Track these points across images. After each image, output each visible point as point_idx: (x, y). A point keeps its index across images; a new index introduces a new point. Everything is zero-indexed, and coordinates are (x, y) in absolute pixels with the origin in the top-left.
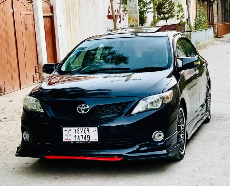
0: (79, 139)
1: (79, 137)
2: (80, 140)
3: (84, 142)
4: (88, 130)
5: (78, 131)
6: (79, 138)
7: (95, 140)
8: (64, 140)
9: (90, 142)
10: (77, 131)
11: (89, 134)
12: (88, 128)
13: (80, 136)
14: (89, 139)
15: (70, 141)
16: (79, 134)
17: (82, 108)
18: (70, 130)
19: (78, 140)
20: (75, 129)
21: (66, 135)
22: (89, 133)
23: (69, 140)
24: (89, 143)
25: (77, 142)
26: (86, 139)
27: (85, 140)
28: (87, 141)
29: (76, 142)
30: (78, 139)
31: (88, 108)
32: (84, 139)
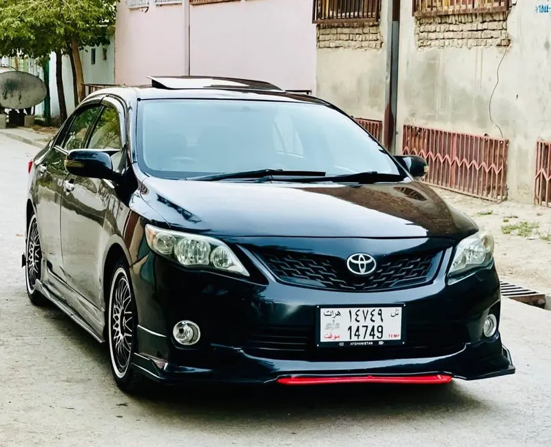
0: (359, 335)
1: (358, 330)
2: (361, 338)
3: (370, 341)
4: (379, 314)
5: (358, 315)
6: (357, 334)
7: (395, 336)
8: (323, 340)
9: (384, 341)
10: (354, 316)
11: (381, 324)
12: (380, 310)
13: (361, 328)
14: (380, 335)
15: (337, 340)
16: (358, 324)
17: (359, 262)
18: (339, 314)
19: (354, 338)
20: (350, 312)
21: (328, 326)
22: (382, 320)
23: (336, 338)
24: (381, 343)
25: (354, 342)
26: (374, 335)
27: (370, 338)
28: (376, 339)
29: (352, 342)
30: (355, 335)
31: (373, 262)
32: (370, 335)
